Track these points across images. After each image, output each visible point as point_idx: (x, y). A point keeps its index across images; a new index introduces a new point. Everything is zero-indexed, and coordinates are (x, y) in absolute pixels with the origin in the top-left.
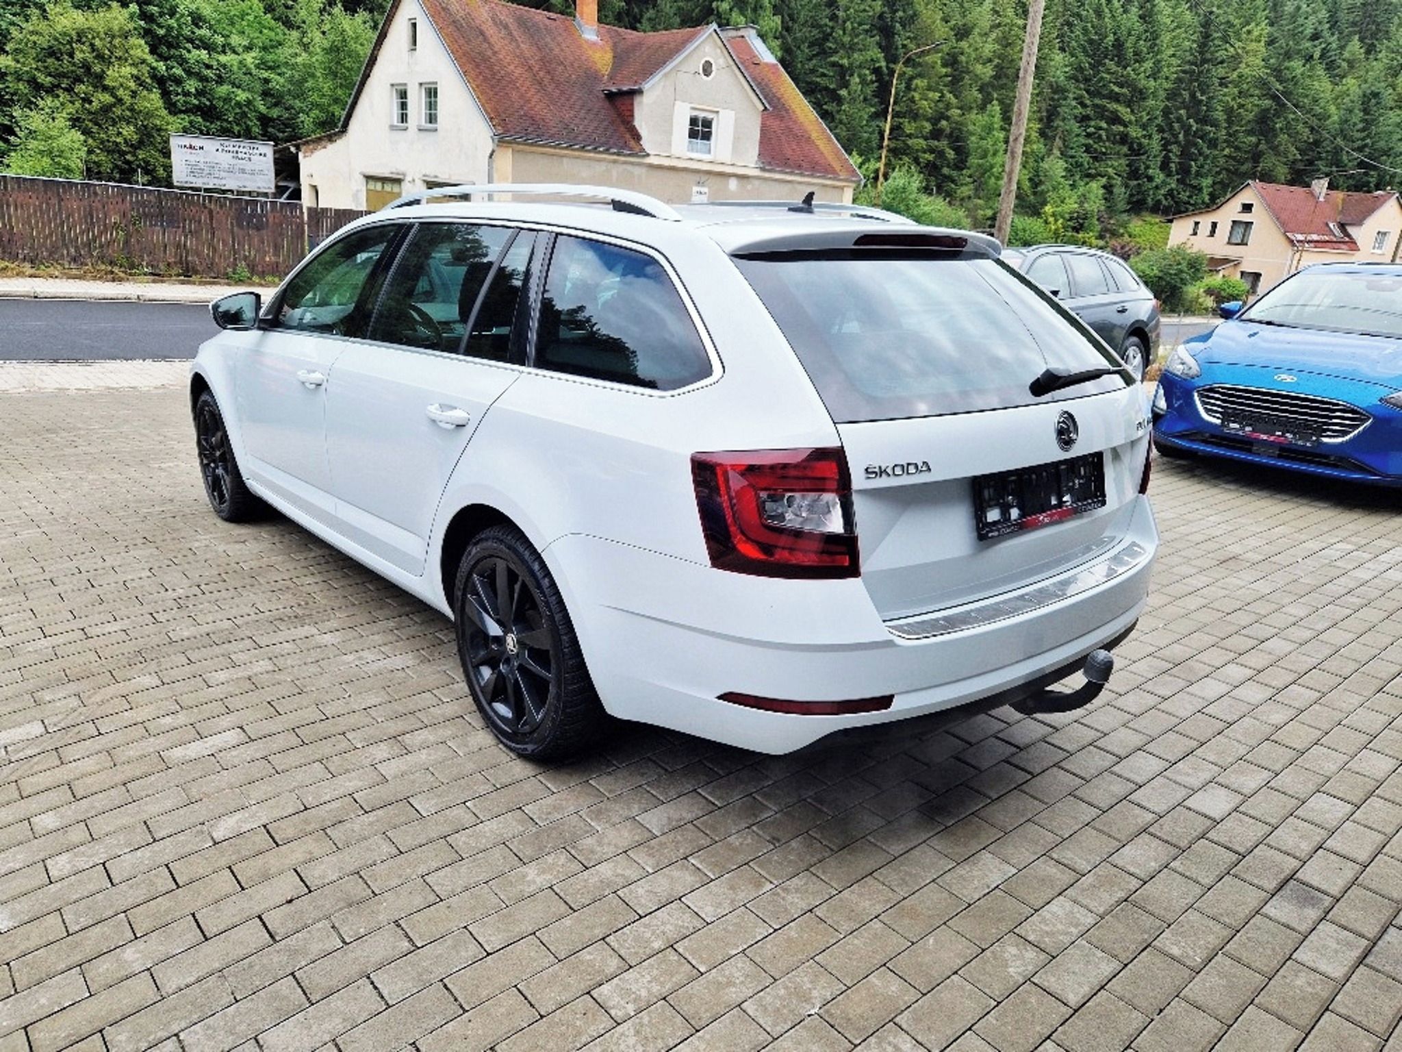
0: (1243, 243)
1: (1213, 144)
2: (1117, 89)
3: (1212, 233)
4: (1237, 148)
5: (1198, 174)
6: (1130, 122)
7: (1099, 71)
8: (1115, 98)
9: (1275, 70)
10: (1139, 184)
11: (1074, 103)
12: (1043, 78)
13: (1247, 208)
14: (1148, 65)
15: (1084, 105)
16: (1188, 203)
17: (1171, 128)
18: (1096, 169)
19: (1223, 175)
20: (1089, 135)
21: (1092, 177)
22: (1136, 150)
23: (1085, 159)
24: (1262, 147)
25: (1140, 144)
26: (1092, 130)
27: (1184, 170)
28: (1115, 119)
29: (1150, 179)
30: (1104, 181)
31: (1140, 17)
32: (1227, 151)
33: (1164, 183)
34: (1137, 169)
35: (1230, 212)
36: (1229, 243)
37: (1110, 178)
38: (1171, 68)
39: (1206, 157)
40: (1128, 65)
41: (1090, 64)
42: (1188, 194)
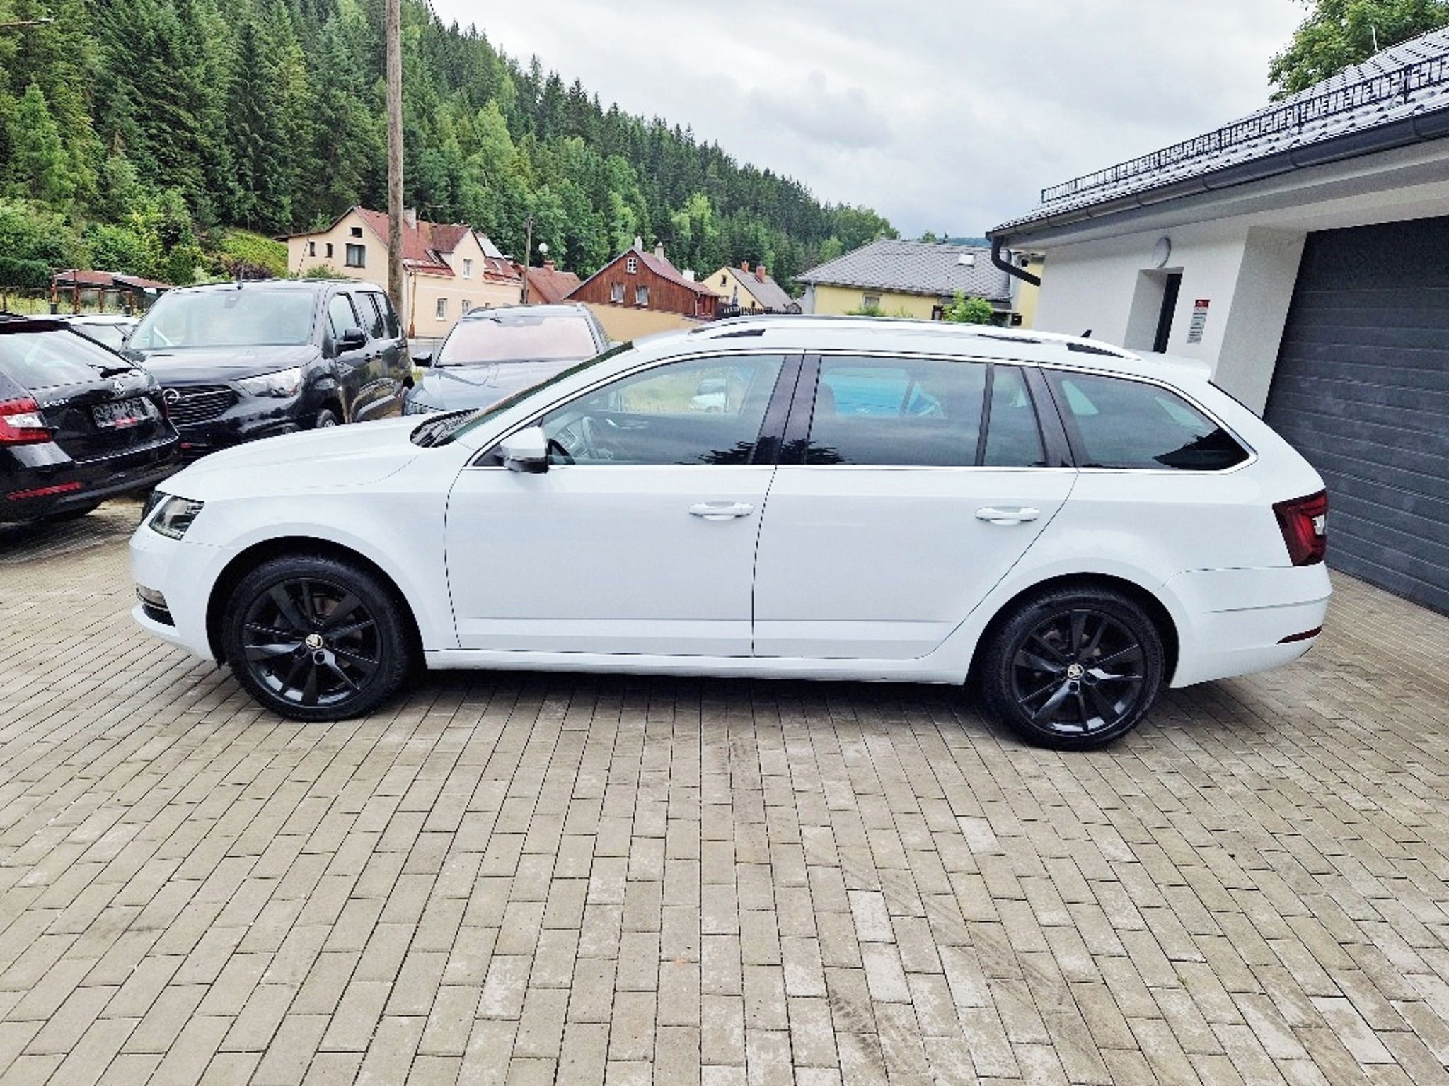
0: (360, 266)
1: (283, 162)
2: (172, 91)
3: (330, 254)
4: (304, 169)
5: (275, 191)
6: (196, 129)
7: (145, 67)
8: (174, 100)
9: (323, 95)
10: (220, 196)
11: (126, 98)
12: (81, 64)
13: (357, 232)
14: (200, 70)
15: (139, 104)
16: (273, 219)
17: (238, 141)
18: (169, 175)
19: (299, 195)
20: (151, 137)
21: (168, 184)
22: (208, 161)
23: (152, 161)
24: (329, 170)
25: (212, 154)
26: (154, 131)
27: (260, 185)
28: (177, 123)
29: (231, 192)
30: (182, 190)
31: (178, 16)
32: (298, 171)
33: (246, 197)
34: (215, 180)
35: (341, 235)
36: (348, 265)
37: (189, 187)
38: (224, 78)
39: (280, 175)
40: (179, 67)
41: (133, 57)
42: (271, 210)
